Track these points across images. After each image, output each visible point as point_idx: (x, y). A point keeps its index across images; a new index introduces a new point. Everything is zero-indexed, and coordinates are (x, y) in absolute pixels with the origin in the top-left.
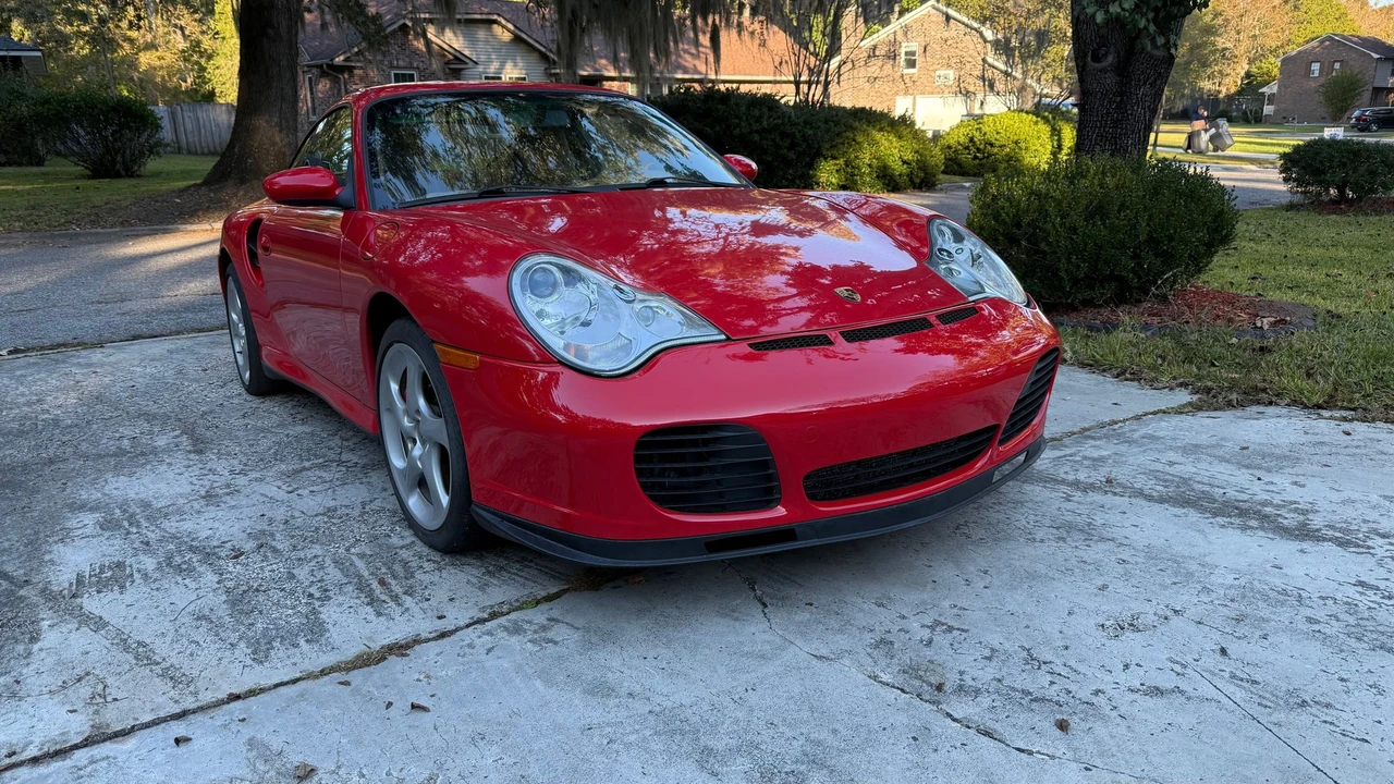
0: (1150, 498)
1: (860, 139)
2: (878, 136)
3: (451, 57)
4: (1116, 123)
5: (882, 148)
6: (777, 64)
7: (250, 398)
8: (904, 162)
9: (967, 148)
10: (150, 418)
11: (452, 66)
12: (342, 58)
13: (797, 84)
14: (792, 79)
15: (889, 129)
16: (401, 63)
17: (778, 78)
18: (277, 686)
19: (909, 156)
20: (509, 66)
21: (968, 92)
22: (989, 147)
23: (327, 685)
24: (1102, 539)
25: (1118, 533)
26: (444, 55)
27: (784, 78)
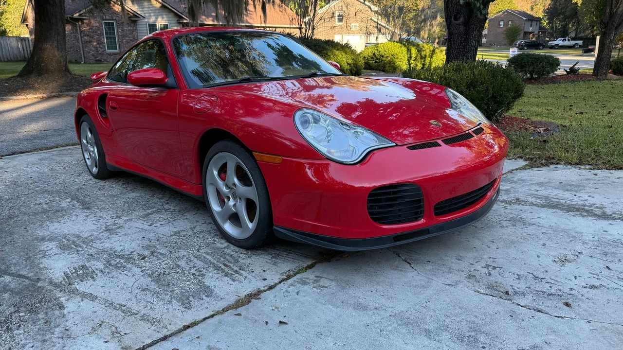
0: (537, 205)
1: (329, 54)
2: (337, 52)
3: (132, 15)
4: (464, 47)
5: (339, 58)
6: (291, 19)
7: (97, 181)
8: (348, 64)
9: (372, 58)
10: (51, 193)
11: (132, 19)
12: (77, 14)
13: (300, 28)
14: (298, 26)
15: (341, 49)
16: (107, 17)
17: (291, 26)
18: (205, 319)
19: (350, 61)
20: (160, 19)
21: (370, 33)
22: (381, 57)
23: (229, 316)
24: (530, 224)
25: (534, 221)
26: (128, 14)
27: (294, 26)
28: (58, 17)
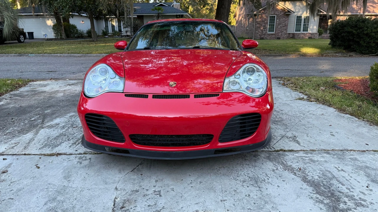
3: (287, 11)
11: (286, 13)
12: (256, 12)
16: (272, 13)
20: (305, 13)
26: (285, 10)
28: (225, 14)
